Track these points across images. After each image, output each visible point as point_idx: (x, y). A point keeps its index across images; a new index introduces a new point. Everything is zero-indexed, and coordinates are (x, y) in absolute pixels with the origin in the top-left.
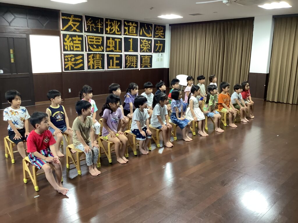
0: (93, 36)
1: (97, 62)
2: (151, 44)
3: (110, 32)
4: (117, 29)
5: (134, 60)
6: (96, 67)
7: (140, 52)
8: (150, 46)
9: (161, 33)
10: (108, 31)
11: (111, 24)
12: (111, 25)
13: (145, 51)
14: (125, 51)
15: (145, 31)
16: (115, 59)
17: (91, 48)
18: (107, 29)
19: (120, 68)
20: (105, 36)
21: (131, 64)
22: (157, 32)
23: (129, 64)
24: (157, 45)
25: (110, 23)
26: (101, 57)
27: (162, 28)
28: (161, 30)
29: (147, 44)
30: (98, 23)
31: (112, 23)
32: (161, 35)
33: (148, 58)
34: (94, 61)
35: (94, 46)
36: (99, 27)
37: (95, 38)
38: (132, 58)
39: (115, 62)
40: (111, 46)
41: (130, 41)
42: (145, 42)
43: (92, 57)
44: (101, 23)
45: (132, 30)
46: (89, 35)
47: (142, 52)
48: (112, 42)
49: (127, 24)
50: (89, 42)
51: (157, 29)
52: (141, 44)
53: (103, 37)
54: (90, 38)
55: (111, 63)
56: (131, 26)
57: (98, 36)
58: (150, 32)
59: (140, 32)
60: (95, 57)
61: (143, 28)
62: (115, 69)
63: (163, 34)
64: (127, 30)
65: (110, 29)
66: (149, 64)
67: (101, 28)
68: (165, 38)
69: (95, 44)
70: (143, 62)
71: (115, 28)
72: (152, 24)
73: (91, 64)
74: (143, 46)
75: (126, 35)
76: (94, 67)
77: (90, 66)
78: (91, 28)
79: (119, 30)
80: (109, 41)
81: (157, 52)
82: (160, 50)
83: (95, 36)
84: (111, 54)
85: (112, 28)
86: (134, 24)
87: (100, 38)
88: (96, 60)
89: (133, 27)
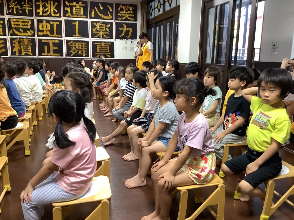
0: (18, 19)
1: (25, 48)
2: (111, 29)
3: (43, 14)
4: (54, 11)
5: (82, 47)
6: (23, 53)
7: (92, 37)
8: (109, 31)
9: (129, 13)
10: (39, 13)
12: (44, 6)
13: (101, 37)
14: (66, 36)
15: (99, 12)
16: (51, 45)
17: (16, 32)
18: (38, 11)
19: (60, 56)
20: (35, 18)
21: (78, 52)
22: (121, 13)
23: (74, 51)
24: (120, 29)
25: (43, 4)
26: (30, 42)
27: (131, 8)
28: (129, 10)
29: (104, 28)
30: (25, 4)
31: (46, 3)
32: (129, 16)
33: (106, 46)
34: (20, 46)
35: (20, 29)
36: (26, 9)
37: (20, 21)
38: (79, 44)
39: (52, 48)
40: (44, 29)
41: (75, 25)
42: (100, 26)
43: (18, 42)
44: (28, 4)
45: (79, 11)
46: (13, 18)
47: (96, 38)
48: (46, 26)
49: (68, 4)
50: (13, 26)
51: (122, 9)
52: (94, 28)
53: (33, 19)
54: (13, 21)
55: (45, 49)
56: (75, 6)
57: (26, 19)
58: (109, 13)
59: (92, 13)
60: (22, 42)
61: (96, 8)
62: (51, 56)
63: (133, 16)
64: (69, 11)
65: (42, 11)
66: (108, 53)
67: (30, 10)
68: (137, 21)
69: (21, 28)
70: (97, 50)
71: (51, 10)
72: (113, 3)
73: (16, 49)
74: (96, 30)
75: (67, 17)
76: (22, 53)
77: (15, 51)
78: (15, 10)
79: (56, 11)
80: (42, 24)
81: (123, 39)
82: (128, 36)
83: (21, 19)
84: (45, 39)
85: (47, 9)
86: (80, 3)
87: (28, 21)
88: (23, 45)
89: (78, 8)
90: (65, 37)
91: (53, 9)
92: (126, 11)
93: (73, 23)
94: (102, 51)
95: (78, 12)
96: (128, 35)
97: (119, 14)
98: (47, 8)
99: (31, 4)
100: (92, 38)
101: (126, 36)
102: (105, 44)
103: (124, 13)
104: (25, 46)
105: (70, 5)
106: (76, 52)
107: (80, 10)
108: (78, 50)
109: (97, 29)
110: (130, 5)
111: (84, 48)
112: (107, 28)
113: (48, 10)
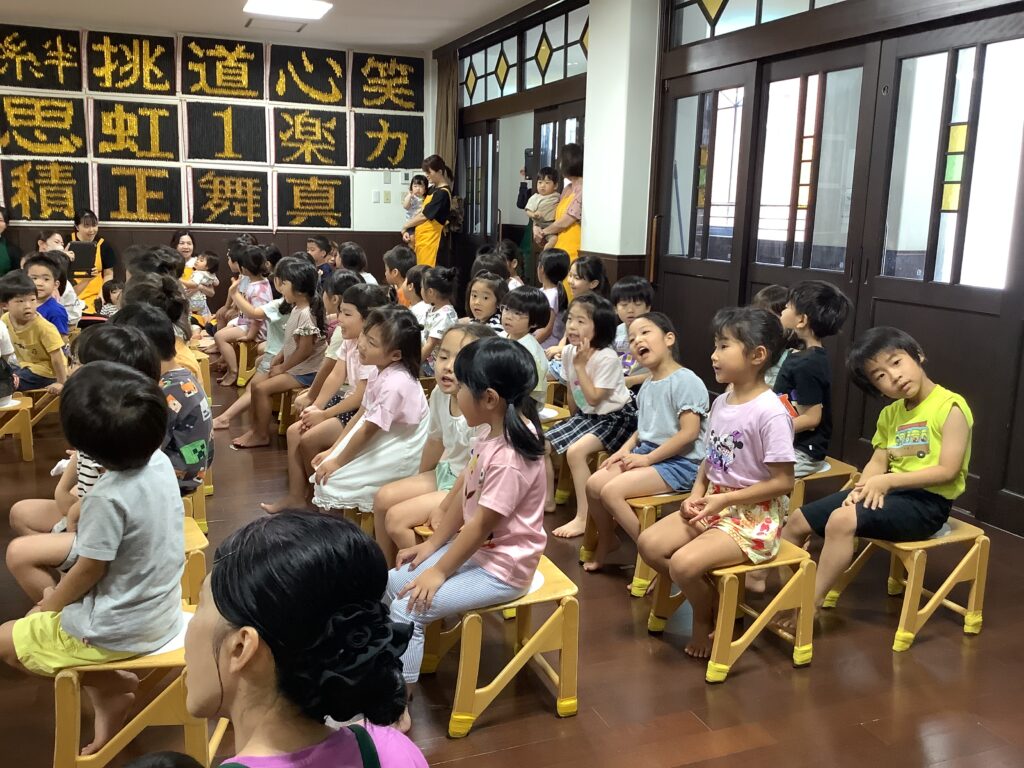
0: (29, 97)
1: (52, 195)
2: (340, 133)
3: (114, 82)
4: (152, 72)
5: (244, 193)
6: (47, 213)
7: (279, 160)
8: (333, 142)
9: (398, 86)
10: (103, 79)
11: (121, 52)
12: (119, 58)
13: (308, 158)
14: (193, 154)
15: (302, 79)
16: (141, 185)
17: (22, 142)
18: (98, 72)
19: (171, 221)
20: (88, 96)
21: (232, 208)
22: (371, 85)
23: (218, 206)
24: (370, 135)
25: (116, 50)
26: (70, 175)
27: (403, 69)
28: (398, 74)
29: (317, 130)
30: (54, 48)
31: (125, 48)
32: (396, 95)
33: (325, 188)
34: (36, 189)
35: (37, 133)
36: (55, 67)
37: (38, 105)
38: (233, 183)
39: (143, 195)
40: (119, 132)
41: (220, 121)
42: (304, 125)
43: (28, 174)
44: (66, 50)
45: (236, 75)
46: (13, 96)
47: (291, 162)
48: (126, 121)
49: (200, 54)
50: (13, 122)
51: (374, 73)
52: (284, 132)
53: (81, 101)
54: (13, 105)
55: (121, 199)
56: (224, 59)
57: (56, 99)
58: (332, 83)
59: (277, 83)
60: (42, 175)
61: (291, 68)
62: (142, 221)
63: (411, 93)
64: (203, 74)
65: (112, 73)
66: (330, 211)
67: (70, 68)
68: (422, 110)
69: (39, 128)
70: (295, 202)
71: (141, 69)
72: (344, 53)
73: (22, 199)
74: (292, 139)
75: (196, 93)
76: (40, 212)
77: (19, 206)
78: (18, 66)
79: (159, 74)
80: (112, 115)
81: (377, 168)
82: (393, 158)
83: (41, 98)
84: (123, 166)
85: (127, 68)
86: (240, 51)
87: (64, 105)
88: (46, 185)
89: (233, 64)
90: (189, 158)
91: (148, 66)
92: (388, 77)
93: (215, 114)
94: (309, 204)
95: (230, 78)
96: (394, 156)
97: (366, 89)
98: (126, 63)
99: (75, 50)
100: (277, 162)
101: (390, 159)
102: (320, 182)
103: (381, 85)
104: (52, 189)
105: (205, 54)
106: (225, 207)
107: (237, 71)
108: (231, 203)
109: (294, 133)
110: (401, 60)
111: (250, 197)
112: (328, 130)
113: (132, 69)
